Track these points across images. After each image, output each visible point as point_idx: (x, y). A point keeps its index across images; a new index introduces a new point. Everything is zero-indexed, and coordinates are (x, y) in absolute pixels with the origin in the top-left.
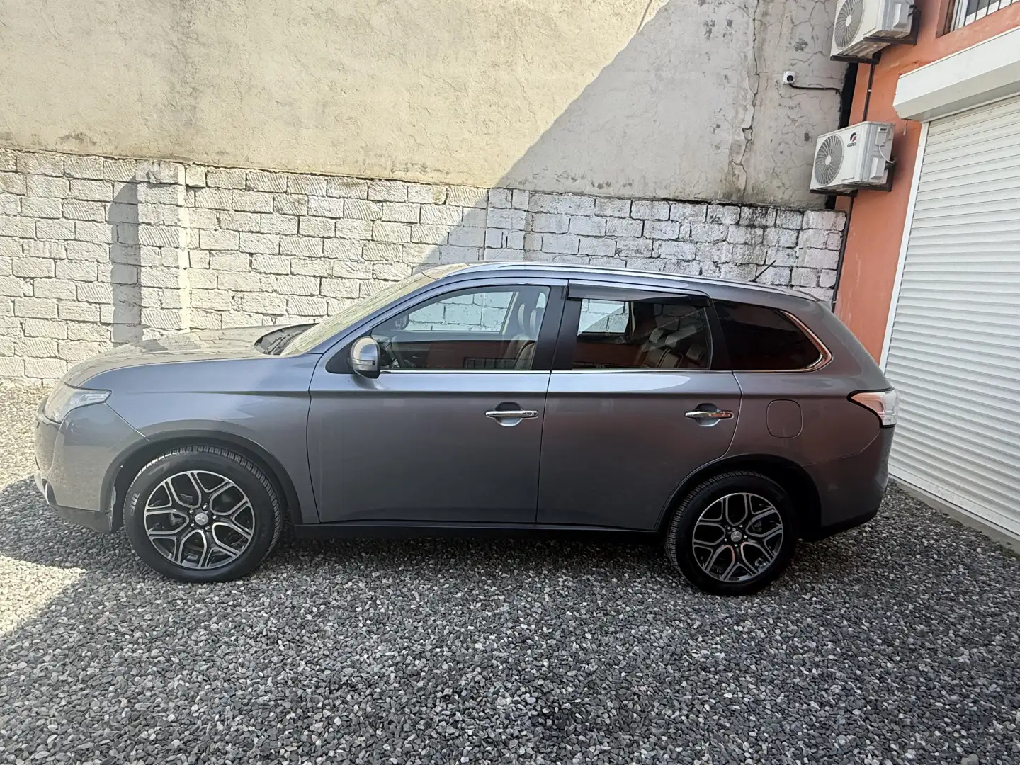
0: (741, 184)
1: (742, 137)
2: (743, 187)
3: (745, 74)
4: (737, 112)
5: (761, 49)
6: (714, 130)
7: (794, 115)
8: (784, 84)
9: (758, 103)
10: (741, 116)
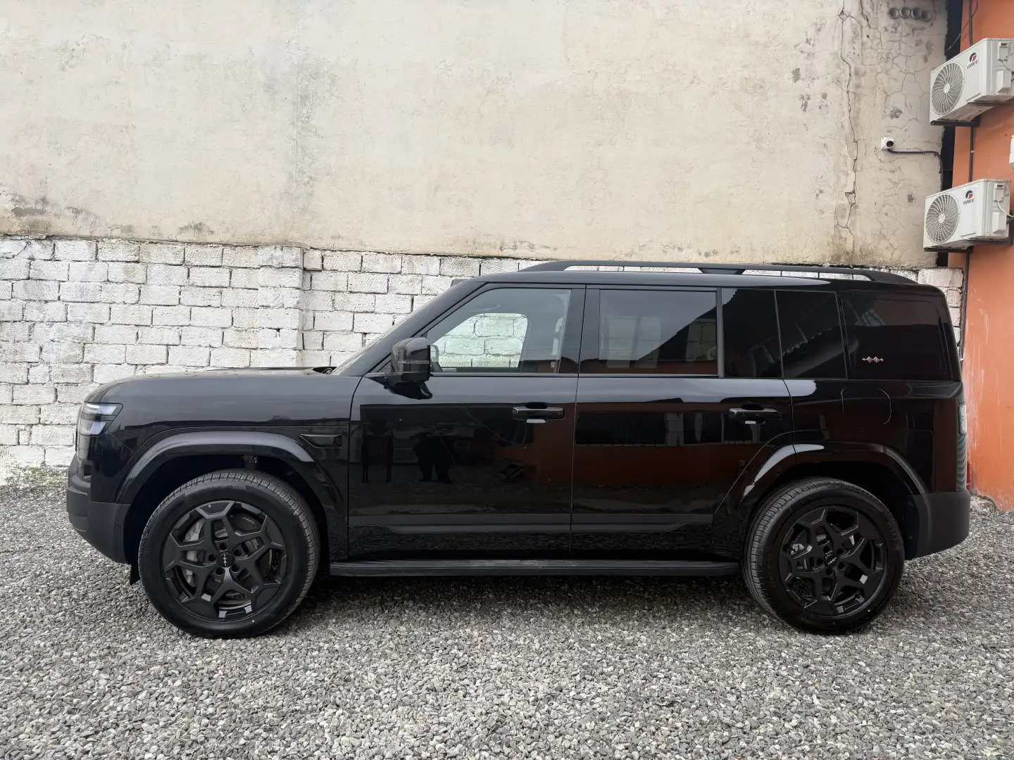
0: (849, 246)
1: (846, 201)
2: (852, 249)
3: (843, 141)
4: (839, 178)
5: (857, 118)
6: (817, 195)
7: (895, 178)
8: (883, 150)
9: (858, 169)
10: (843, 181)
